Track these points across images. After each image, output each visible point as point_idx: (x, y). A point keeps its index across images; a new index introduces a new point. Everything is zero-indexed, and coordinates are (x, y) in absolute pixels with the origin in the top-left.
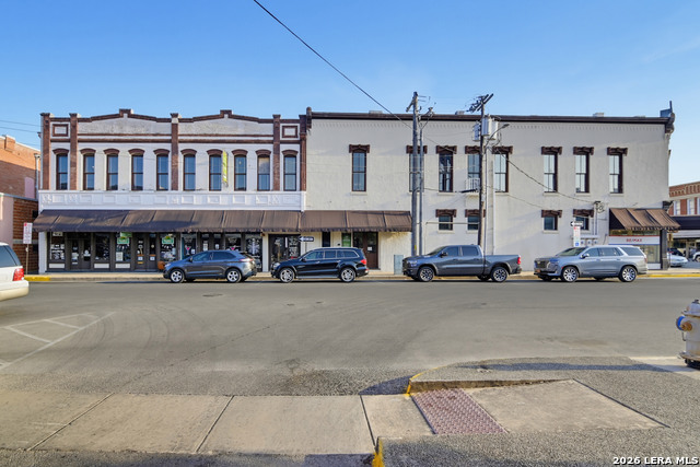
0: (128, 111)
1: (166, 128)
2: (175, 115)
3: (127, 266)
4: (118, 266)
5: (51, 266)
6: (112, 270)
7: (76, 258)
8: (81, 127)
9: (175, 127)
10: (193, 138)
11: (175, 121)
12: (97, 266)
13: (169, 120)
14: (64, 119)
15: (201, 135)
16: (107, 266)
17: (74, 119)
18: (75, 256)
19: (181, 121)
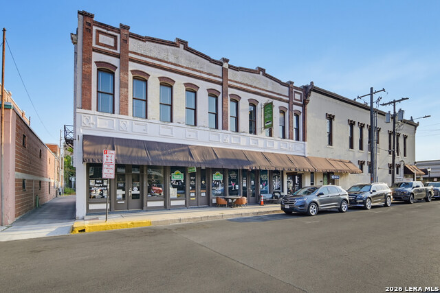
0: (185, 43)
1: (217, 70)
2: (227, 61)
3: (182, 202)
4: (173, 203)
5: (92, 207)
6: (166, 207)
7: (121, 196)
8: (133, 44)
9: (225, 71)
10: (239, 85)
11: (226, 65)
12: (150, 204)
13: (221, 64)
14: (113, 29)
15: (245, 84)
16: (161, 204)
17: (125, 32)
18: (120, 193)
19: (230, 67)
